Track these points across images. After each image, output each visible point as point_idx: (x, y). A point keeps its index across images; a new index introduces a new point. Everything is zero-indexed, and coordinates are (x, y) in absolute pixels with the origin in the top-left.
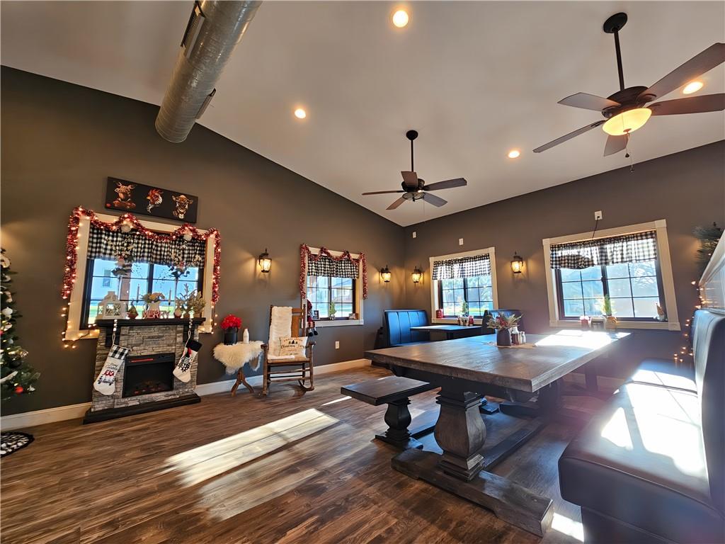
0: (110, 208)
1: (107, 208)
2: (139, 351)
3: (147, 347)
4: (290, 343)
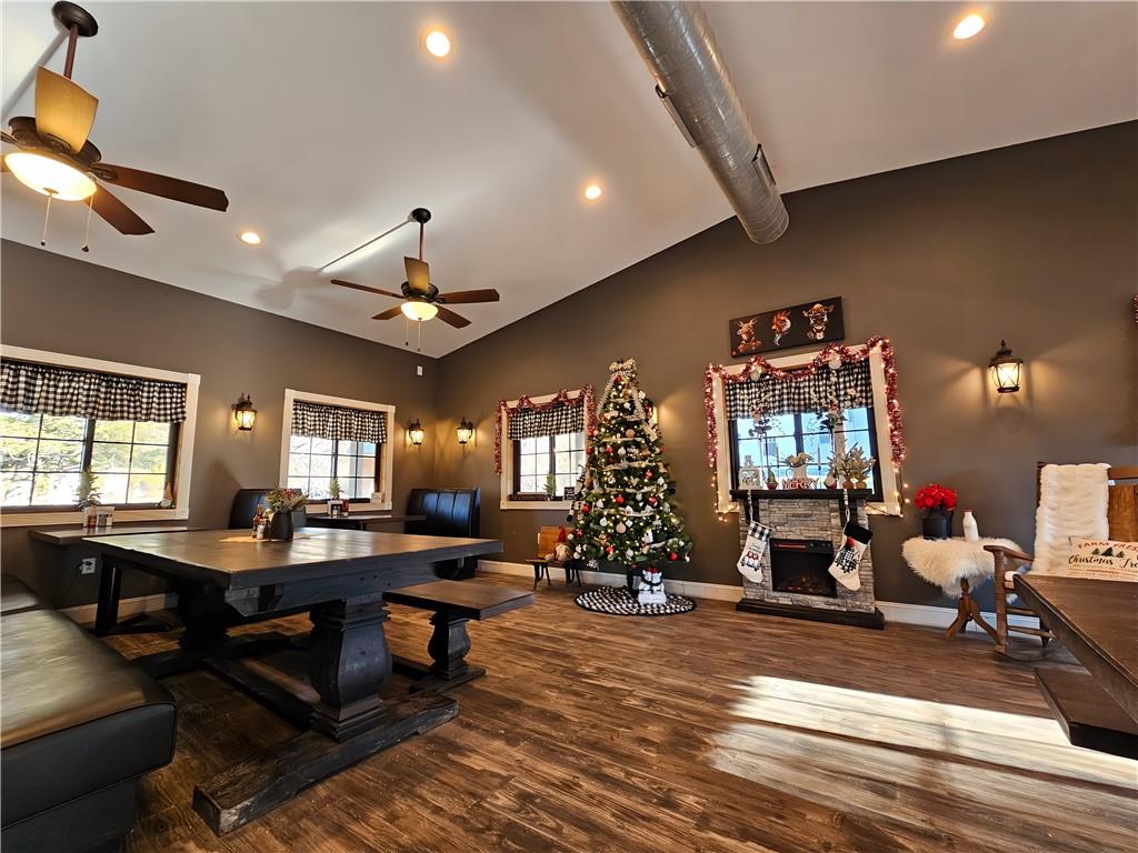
0: (737, 356)
1: (734, 357)
2: (784, 533)
3: (793, 529)
4: (1096, 552)
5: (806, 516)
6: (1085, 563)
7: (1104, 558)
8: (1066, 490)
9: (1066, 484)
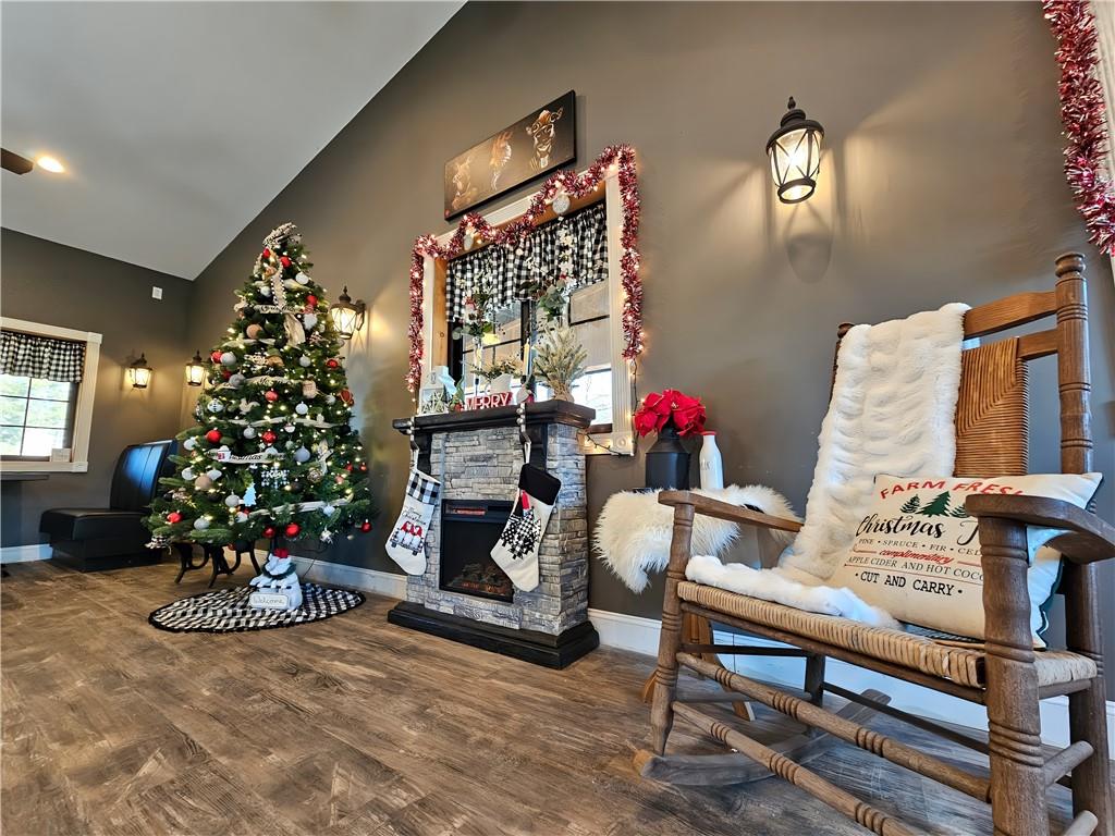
0: (451, 218)
1: (448, 219)
2: (460, 490)
3: (470, 482)
4: (911, 506)
5: (488, 458)
6: (881, 535)
7: (924, 519)
8: (879, 372)
9: (879, 358)
